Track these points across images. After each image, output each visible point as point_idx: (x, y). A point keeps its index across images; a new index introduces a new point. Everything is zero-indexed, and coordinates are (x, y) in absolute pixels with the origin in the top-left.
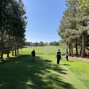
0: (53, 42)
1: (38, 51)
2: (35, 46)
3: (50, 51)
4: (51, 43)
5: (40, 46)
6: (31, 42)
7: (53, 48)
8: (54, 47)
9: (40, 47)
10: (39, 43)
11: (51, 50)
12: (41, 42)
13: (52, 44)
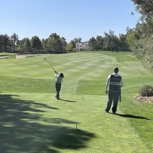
0: (103, 36)
1: (36, 73)
2: (31, 52)
3: (90, 74)
4: (93, 40)
5: (51, 52)
6: (15, 37)
7: (102, 62)
8: (108, 57)
9: (48, 55)
10: (46, 42)
11: (94, 67)
12: (55, 36)
13: (97, 45)
